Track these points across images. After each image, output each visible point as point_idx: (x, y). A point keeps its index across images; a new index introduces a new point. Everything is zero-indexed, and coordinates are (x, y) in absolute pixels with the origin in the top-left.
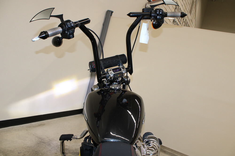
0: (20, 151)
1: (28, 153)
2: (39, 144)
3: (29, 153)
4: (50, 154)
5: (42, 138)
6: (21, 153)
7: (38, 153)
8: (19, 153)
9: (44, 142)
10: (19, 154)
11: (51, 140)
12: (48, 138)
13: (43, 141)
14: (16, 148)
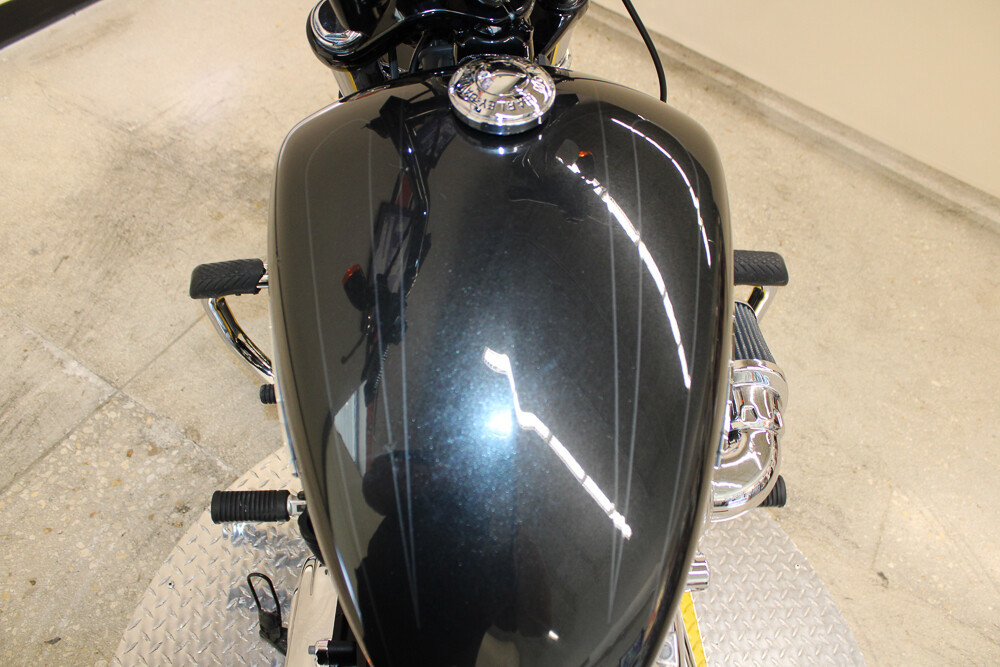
0: (39, 234)
1: (80, 243)
2: (120, 169)
3: (84, 243)
4: (189, 226)
5: (130, 125)
6: (44, 246)
7: (129, 231)
8: (35, 252)
9: (145, 153)
10: (37, 257)
11: (183, 128)
12: (161, 114)
13: (140, 145)
14: (13, 224)
